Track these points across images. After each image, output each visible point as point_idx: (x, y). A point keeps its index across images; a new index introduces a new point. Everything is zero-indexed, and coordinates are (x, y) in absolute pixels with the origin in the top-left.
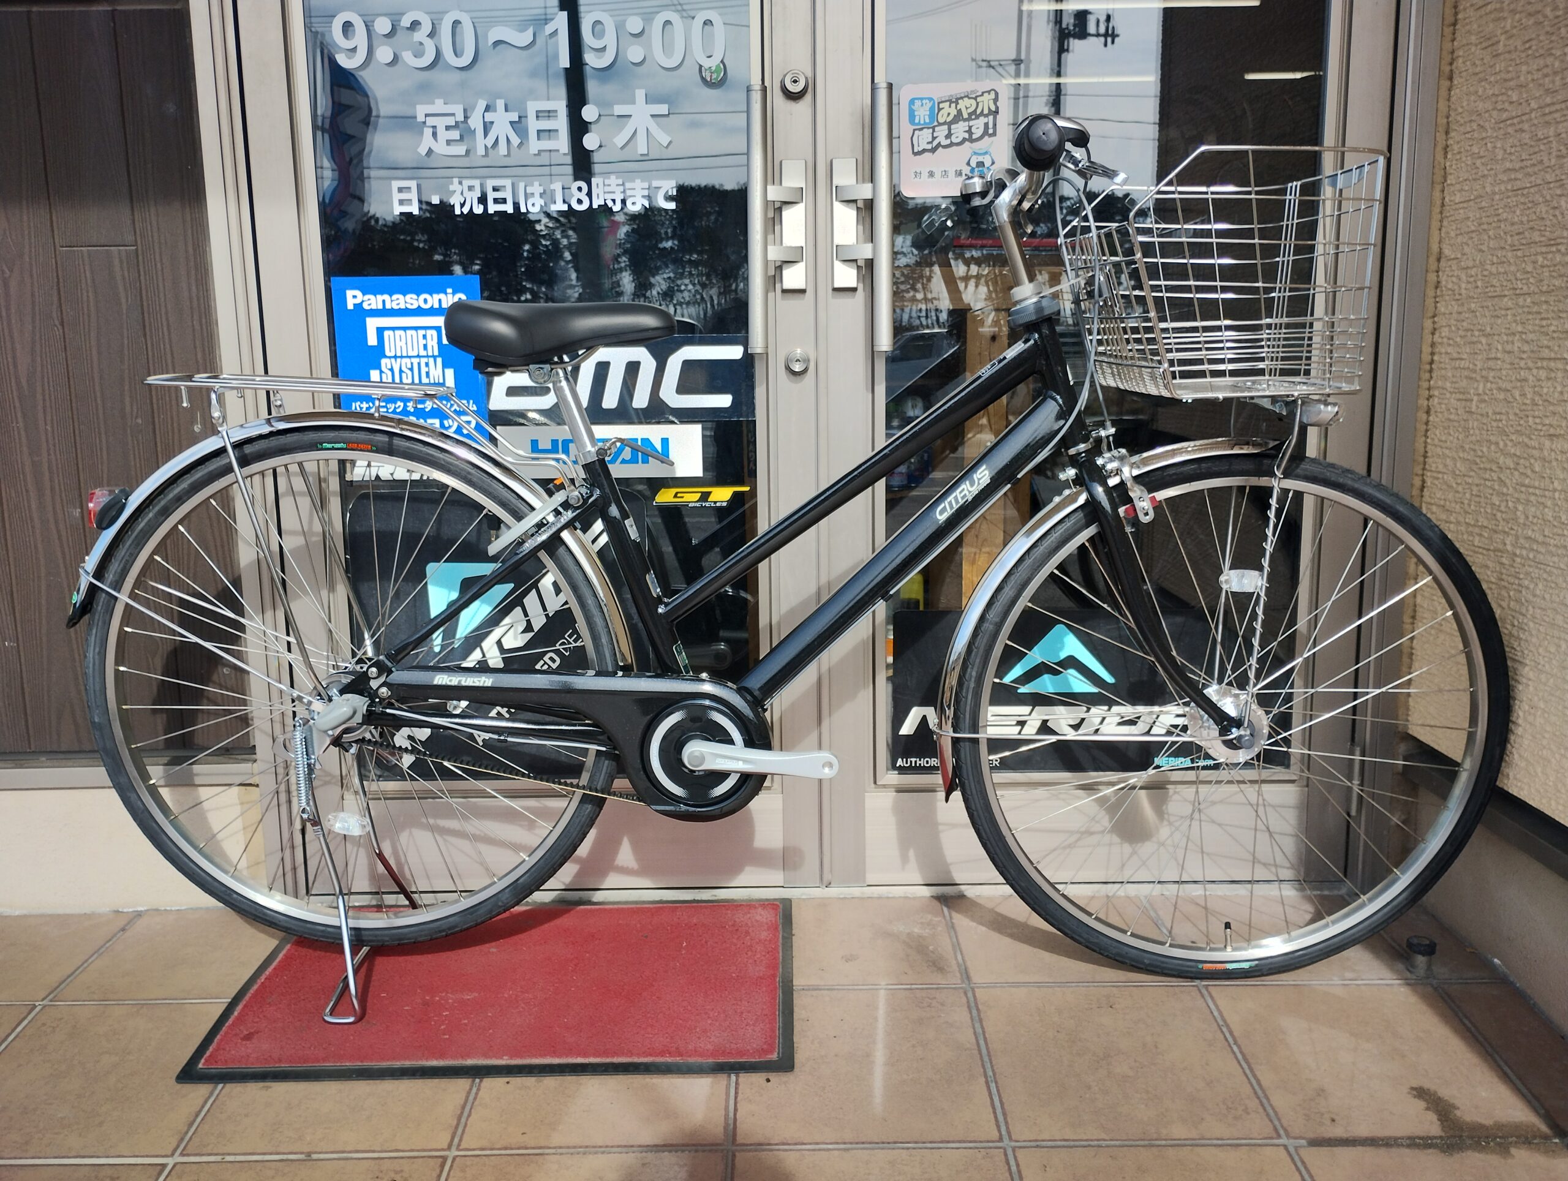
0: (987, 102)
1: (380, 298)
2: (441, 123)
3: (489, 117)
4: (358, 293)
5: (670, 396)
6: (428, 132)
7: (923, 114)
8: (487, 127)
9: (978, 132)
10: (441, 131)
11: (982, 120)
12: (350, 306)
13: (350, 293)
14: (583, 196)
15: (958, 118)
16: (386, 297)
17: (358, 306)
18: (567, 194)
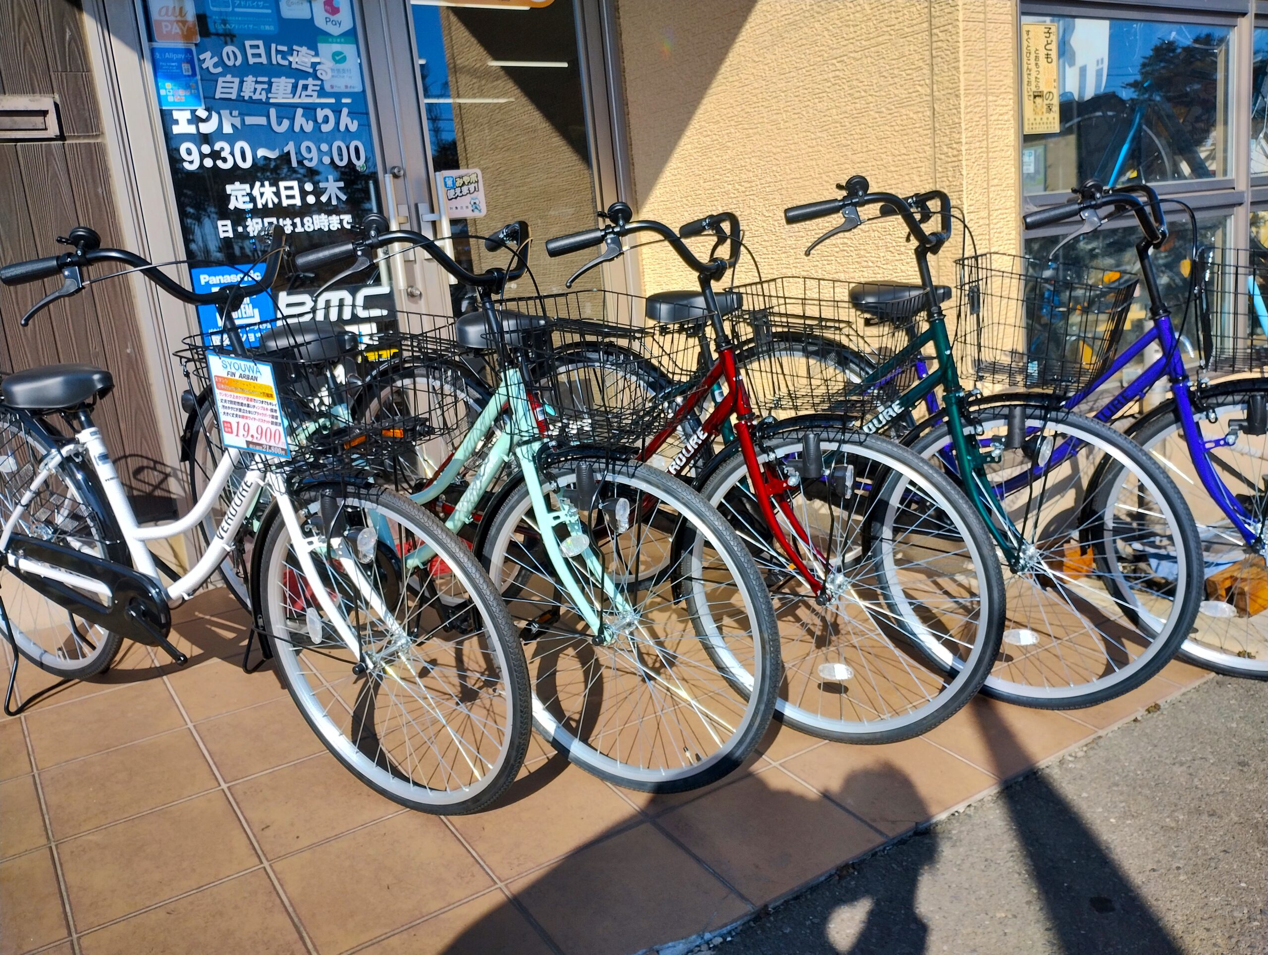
0: (473, 178)
1: (218, 278)
2: (239, 194)
3: (262, 190)
4: (206, 276)
5: (362, 313)
6: (233, 199)
7: (450, 183)
8: (262, 194)
9: (472, 190)
10: (240, 198)
11: (473, 185)
12: (203, 283)
13: (202, 277)
14: (310, 224)
15: (464, 184)
16: (221, 277)
17: (207, 283)
18: (303, 225)
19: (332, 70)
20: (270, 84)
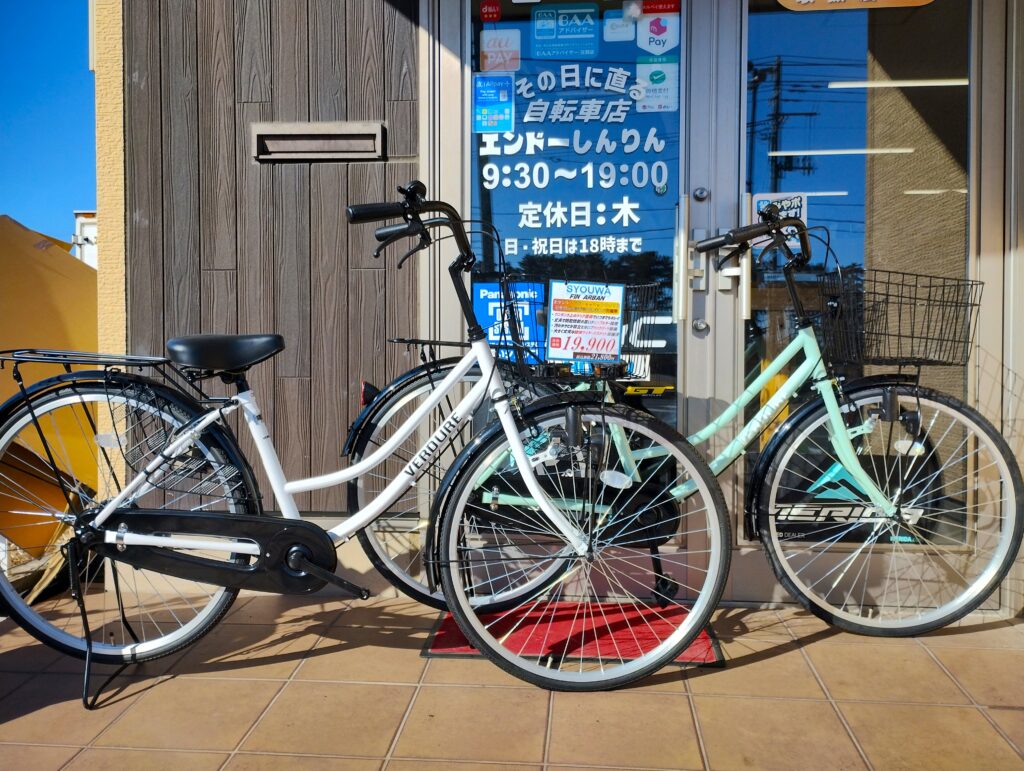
0: (796, 202)
1: (496, 293)
2: (530, 213)
3: (553, 210)
4: (486, 291)
6: (524, 217)
8: (552, 214)
10: (530, 217)
11: (794, 210)
12: (482, 296)
13: (482, 291)
14: (596, 245)
17: (486, 297)
18: (588, 245)
19: (648, 91)
20: (579, 106)
